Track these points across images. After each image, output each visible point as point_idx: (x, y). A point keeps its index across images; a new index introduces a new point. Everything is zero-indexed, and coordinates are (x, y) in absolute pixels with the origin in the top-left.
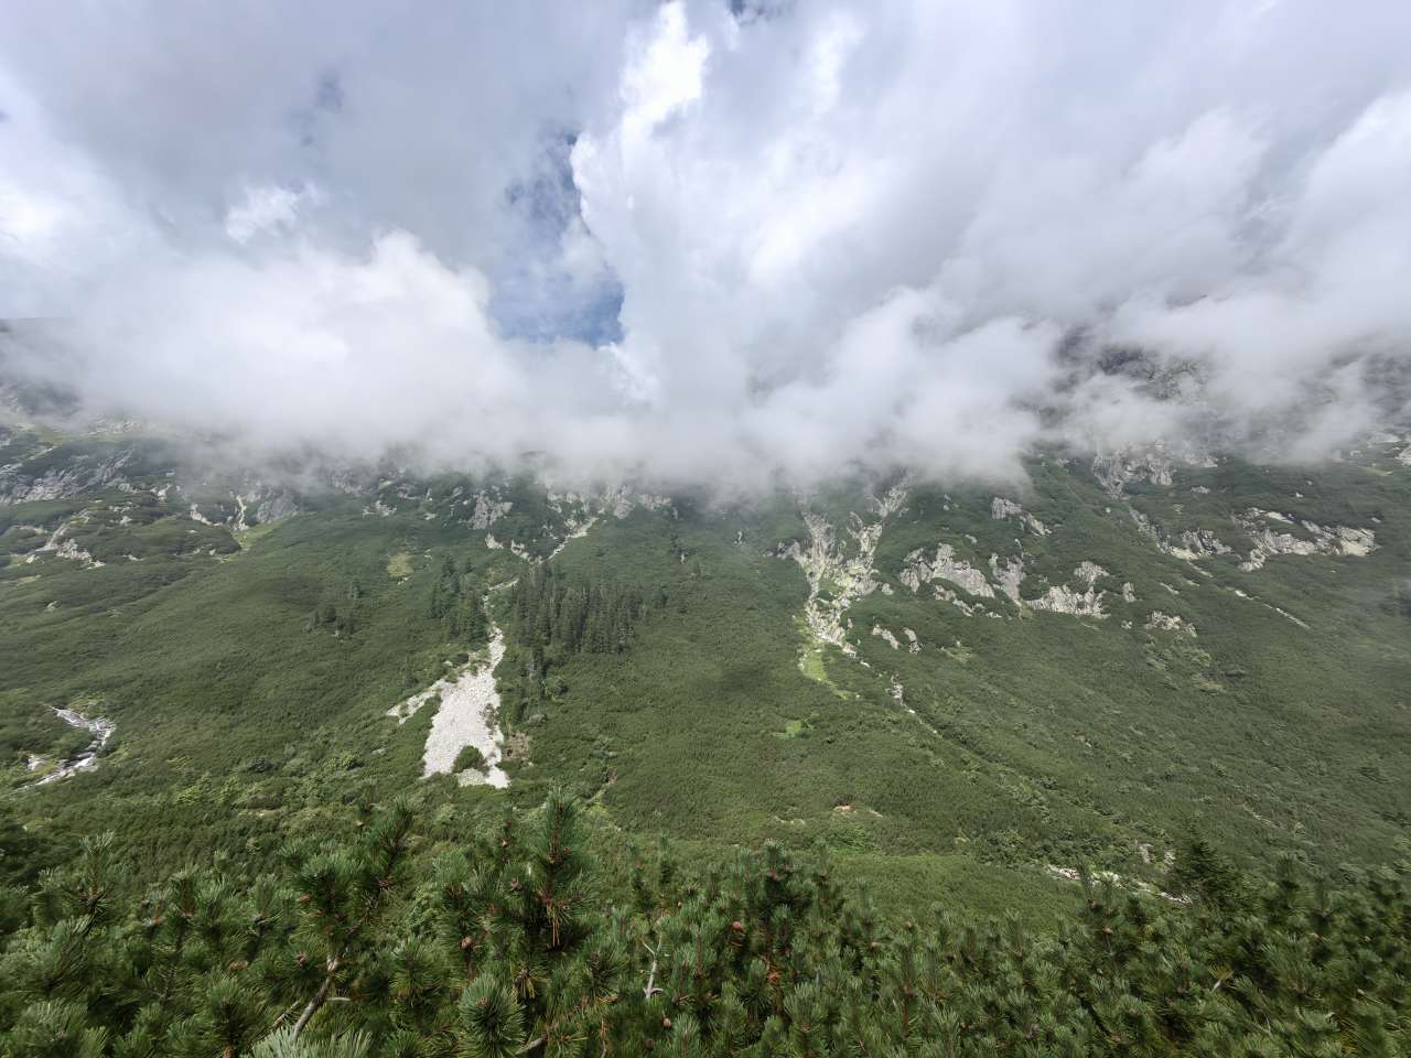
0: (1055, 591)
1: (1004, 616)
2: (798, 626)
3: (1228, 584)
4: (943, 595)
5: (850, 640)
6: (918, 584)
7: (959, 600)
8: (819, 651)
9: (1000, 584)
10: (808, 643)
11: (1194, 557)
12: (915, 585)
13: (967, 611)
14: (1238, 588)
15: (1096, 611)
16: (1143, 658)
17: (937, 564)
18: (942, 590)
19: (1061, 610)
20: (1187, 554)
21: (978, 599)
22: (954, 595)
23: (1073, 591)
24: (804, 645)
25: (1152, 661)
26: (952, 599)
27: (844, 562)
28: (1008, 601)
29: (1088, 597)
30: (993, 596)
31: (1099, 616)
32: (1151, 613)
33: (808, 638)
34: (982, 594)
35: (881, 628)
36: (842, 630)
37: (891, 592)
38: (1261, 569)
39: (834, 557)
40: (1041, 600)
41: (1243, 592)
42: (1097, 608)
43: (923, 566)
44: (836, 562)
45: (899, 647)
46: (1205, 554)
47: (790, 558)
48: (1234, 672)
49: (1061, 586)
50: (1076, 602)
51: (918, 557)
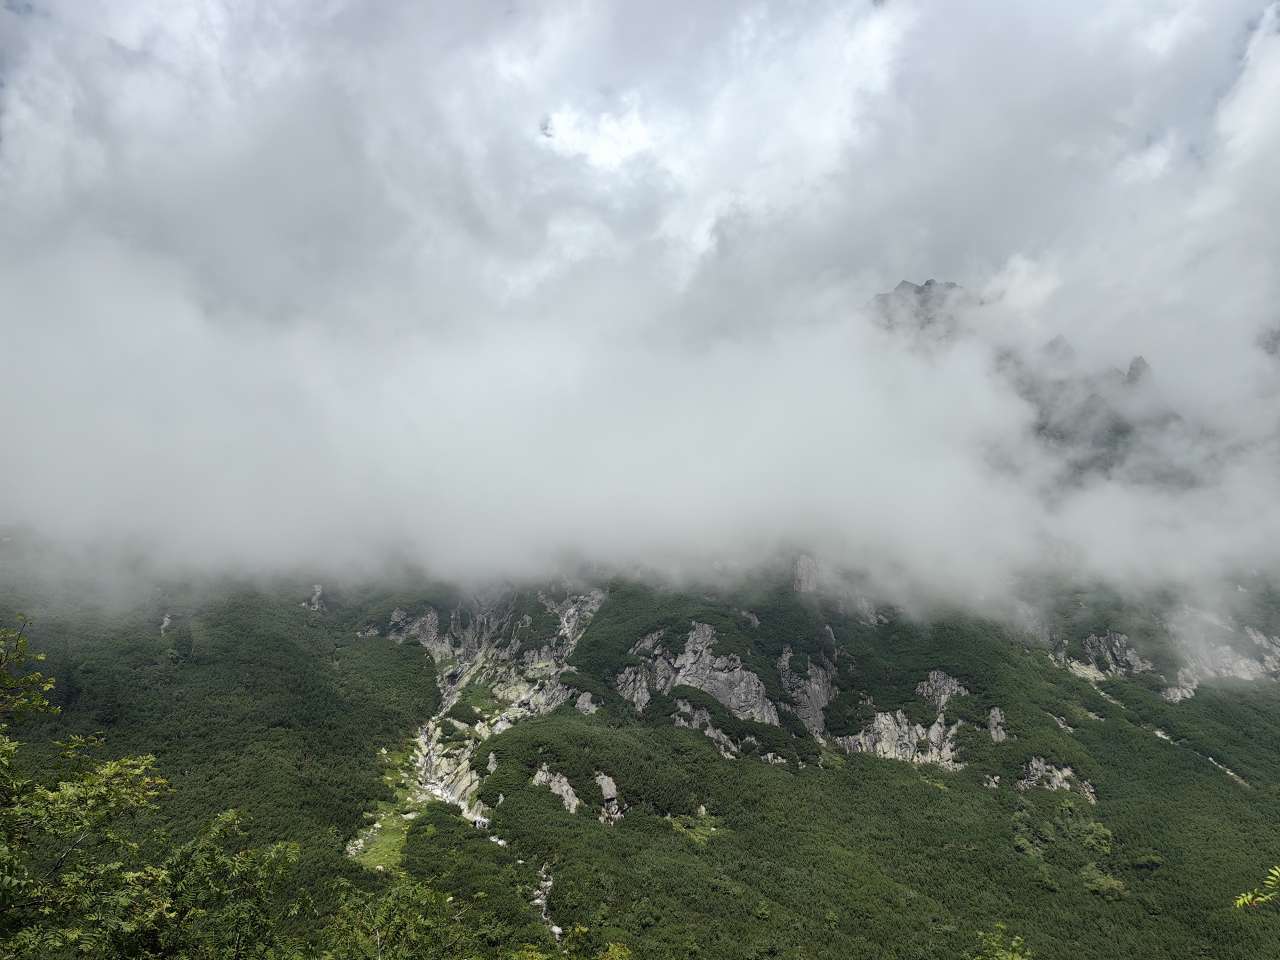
0: (883, 721)
1: (792, 761)
2: (382, 770)
3: (1145, 720)
4: (688, 718)
5: (485, 796)
6: (647, 697)
7: (716, 727)
8: (411, 816)
9: (793, 704)
10: (395, 801)
11: (1101, 677)
12: (642, 697)
13: (727, 749)
14: (1159, 727)
15: (944, 757)
16: (1010, 838)
17: (686, 660)
18: (687, 709)
19: (891, 755)
20: (1090, 673)
21: (751, 728)
22: (708, 718)
23: (912, 723)
24: (381, 805)
25: (1022, 842)
26: (704, 726)
27: (519, 655)
28: (804, 734)
29: (935, 732)
30: (776, 723)
31: (951, 767)
32: (1028, 762)
33: (399, 793)
34: (757, 718)
35: (550, 771)
36: (475, 776)
37: (593, 709)
38: (1192, 699)
39: (502, 646)
40: (860, 737)
41: (1166, 734)
42: (947, 753)
43: (661, 664)
44: (505, 655)
45: (579, 808)
46: (1117, 672)
47: (414, 643)
48: (1143, 860)
49: (893, 712)
50: (915, 741)
51: (654, 648)
